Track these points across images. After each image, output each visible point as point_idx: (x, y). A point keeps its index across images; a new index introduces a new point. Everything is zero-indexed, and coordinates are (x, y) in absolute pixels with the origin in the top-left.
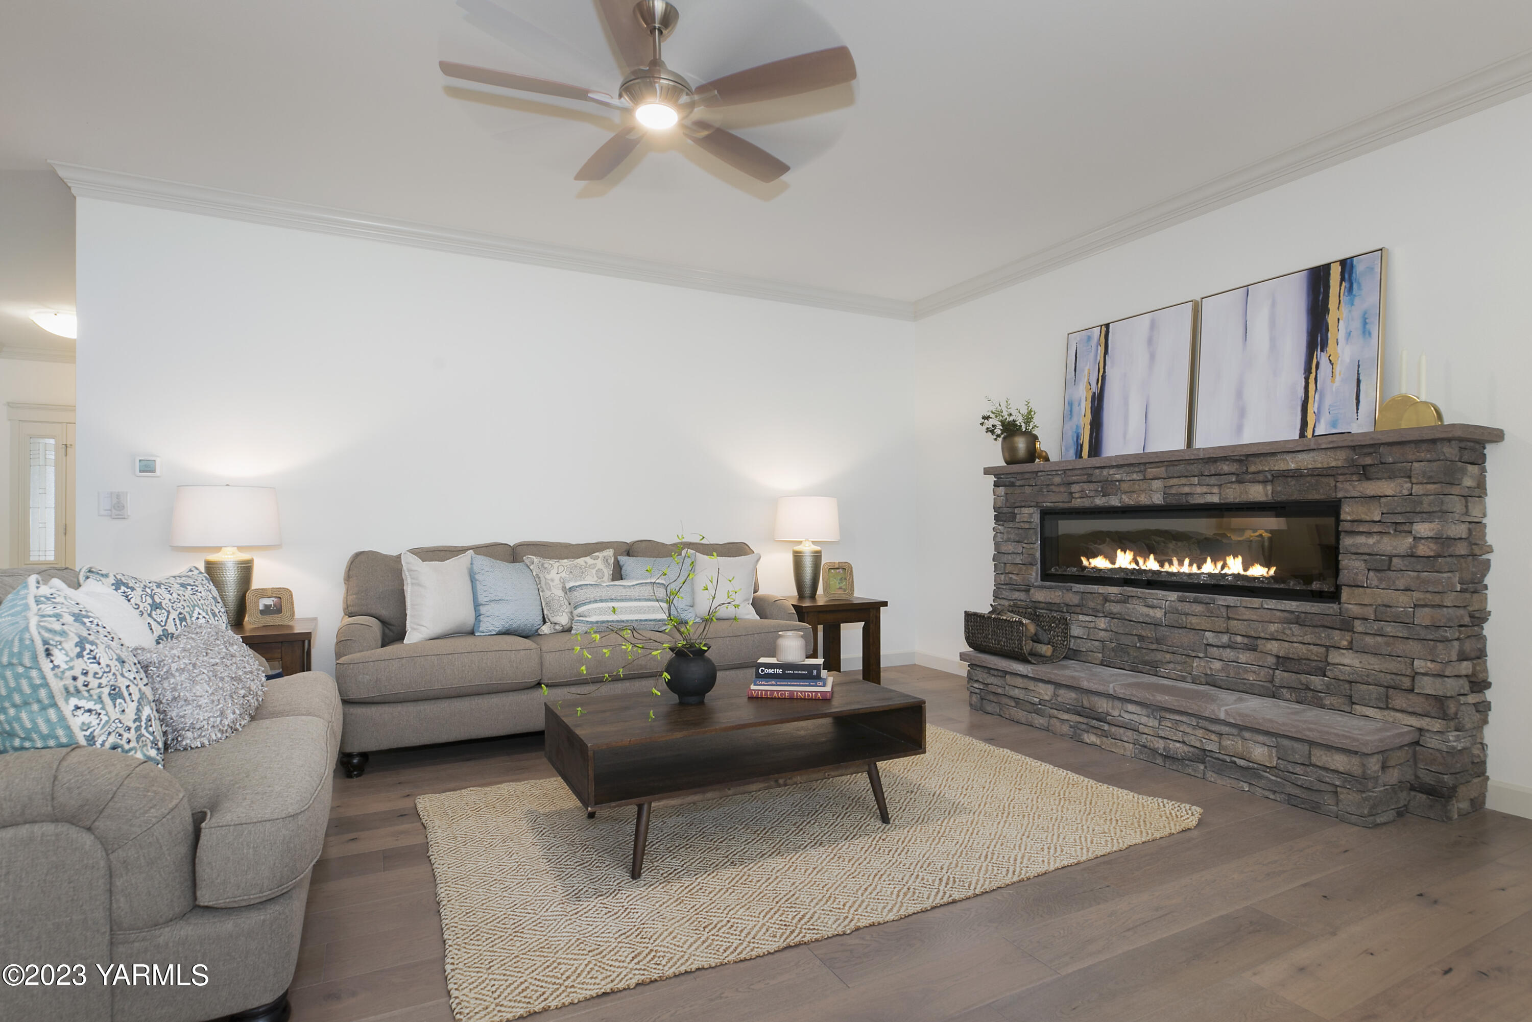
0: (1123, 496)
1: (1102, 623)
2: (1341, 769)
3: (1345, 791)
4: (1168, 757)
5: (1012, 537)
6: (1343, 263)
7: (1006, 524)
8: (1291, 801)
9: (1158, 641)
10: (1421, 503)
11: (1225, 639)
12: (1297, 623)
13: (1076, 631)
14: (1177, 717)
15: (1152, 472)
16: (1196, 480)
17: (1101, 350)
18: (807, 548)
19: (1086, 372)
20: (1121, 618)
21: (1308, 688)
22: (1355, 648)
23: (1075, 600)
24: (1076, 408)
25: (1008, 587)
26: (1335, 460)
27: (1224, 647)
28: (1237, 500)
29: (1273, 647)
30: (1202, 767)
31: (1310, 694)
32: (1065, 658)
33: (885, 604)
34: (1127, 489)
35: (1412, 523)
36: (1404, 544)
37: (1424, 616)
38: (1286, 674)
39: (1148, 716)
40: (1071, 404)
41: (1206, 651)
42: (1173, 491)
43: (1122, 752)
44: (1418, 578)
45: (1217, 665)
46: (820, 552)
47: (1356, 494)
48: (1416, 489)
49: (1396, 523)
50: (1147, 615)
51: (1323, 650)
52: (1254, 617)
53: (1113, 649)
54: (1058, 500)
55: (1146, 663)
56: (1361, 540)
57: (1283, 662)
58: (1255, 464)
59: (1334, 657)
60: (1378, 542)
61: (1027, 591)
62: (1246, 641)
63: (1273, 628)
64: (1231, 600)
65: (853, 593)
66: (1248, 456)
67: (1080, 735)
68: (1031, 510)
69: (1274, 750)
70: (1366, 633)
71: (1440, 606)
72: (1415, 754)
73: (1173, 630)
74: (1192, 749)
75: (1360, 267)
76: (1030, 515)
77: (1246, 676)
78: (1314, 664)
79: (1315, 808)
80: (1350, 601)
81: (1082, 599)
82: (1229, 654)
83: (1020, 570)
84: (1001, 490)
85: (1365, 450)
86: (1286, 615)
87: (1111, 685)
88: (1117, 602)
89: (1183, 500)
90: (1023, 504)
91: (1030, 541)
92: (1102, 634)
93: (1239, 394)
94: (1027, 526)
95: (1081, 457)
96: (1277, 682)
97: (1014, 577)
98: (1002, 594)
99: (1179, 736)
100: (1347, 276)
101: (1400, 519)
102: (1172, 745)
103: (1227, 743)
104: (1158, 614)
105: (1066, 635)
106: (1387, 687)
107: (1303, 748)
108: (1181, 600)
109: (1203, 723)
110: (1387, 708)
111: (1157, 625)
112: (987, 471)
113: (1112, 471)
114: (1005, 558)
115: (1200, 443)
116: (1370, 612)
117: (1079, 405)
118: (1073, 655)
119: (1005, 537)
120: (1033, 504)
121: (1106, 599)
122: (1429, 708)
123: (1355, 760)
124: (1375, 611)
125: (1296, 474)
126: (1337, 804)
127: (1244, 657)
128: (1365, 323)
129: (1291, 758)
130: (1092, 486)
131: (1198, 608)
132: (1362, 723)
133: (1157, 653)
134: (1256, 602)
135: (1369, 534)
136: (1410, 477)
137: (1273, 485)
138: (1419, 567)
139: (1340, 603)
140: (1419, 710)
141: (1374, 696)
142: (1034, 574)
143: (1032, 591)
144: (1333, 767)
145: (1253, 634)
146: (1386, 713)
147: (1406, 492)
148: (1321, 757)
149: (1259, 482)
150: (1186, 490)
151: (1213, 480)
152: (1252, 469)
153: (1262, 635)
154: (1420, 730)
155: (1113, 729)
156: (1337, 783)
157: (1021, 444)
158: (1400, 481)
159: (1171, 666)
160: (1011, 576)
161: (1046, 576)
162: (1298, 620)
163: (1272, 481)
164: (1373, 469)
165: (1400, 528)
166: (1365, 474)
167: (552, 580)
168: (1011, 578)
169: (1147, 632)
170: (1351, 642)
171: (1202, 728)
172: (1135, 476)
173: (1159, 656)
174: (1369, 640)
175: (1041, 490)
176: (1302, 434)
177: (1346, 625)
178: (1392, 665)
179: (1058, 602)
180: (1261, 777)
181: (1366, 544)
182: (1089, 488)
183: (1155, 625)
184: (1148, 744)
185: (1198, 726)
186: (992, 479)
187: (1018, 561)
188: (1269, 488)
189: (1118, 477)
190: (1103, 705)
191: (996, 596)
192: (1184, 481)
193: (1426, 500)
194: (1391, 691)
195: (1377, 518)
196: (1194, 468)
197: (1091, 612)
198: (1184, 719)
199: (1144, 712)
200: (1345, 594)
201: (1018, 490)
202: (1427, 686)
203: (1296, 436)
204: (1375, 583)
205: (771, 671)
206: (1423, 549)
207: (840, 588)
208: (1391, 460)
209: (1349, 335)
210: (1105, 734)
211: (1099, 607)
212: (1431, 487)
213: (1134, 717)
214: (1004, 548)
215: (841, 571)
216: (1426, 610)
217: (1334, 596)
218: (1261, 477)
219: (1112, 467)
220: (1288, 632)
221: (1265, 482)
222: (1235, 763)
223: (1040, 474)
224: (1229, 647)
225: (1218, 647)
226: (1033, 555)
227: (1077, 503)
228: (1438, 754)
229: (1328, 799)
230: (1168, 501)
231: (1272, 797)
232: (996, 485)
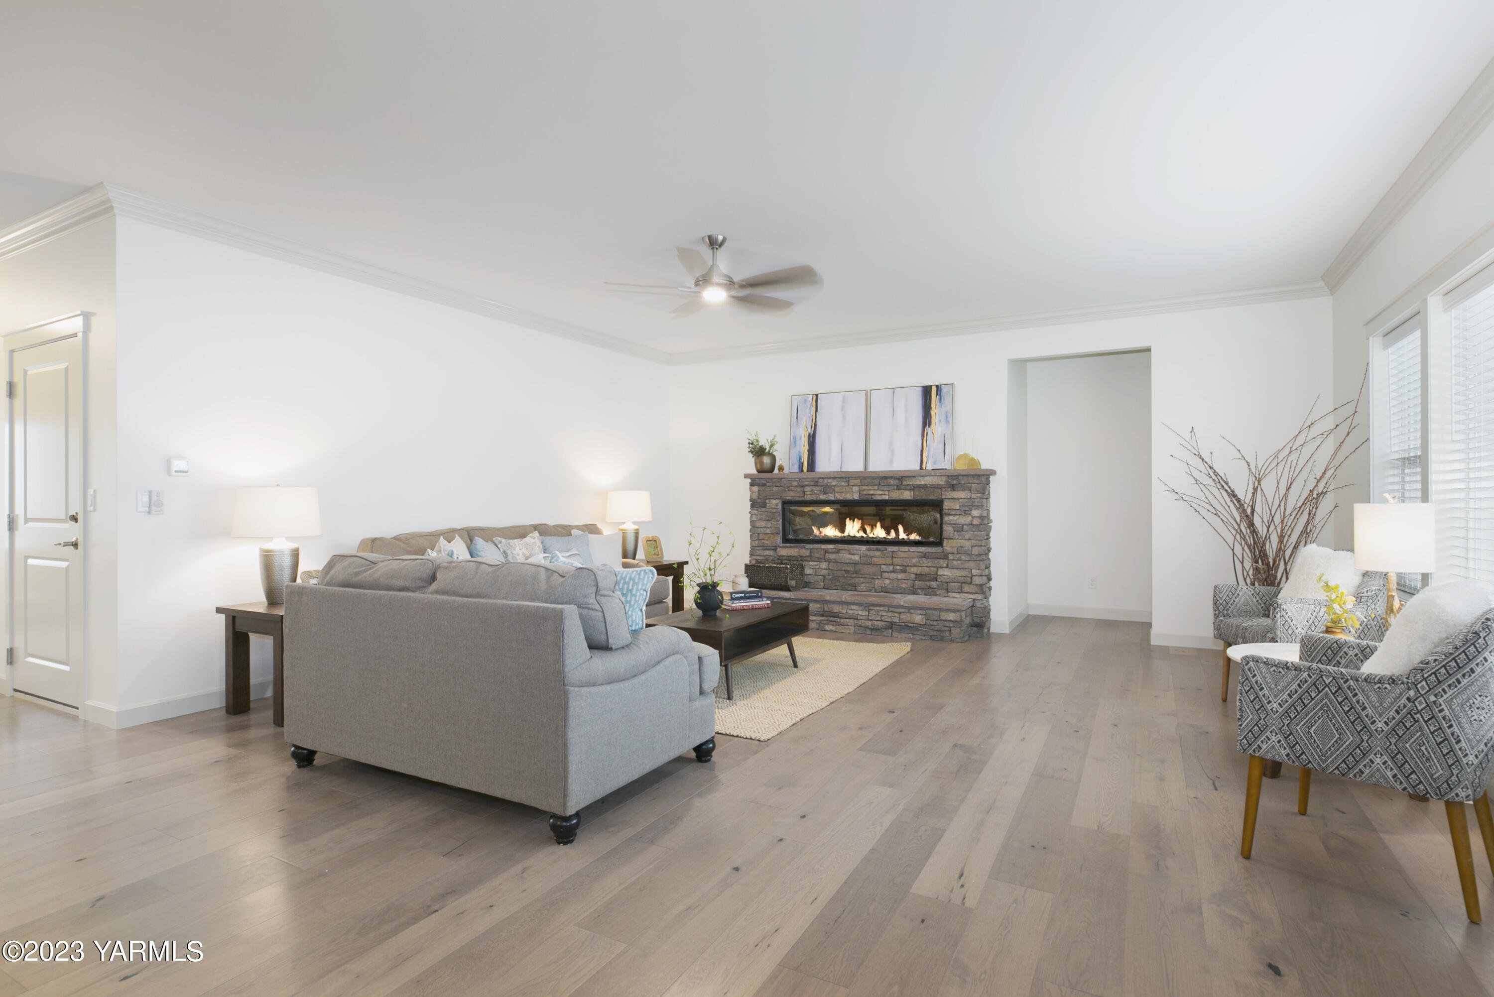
0: (836, 495)
1: (824, 565)
2: (952, 619)
3: (954, 628)
4: (874, 629)
5: (764, 517)
6: (937, 386)
7: (759, 510)
8: (932, 638)
9: (856, 572)
10: (975, 502)
11: (891, 568)
12: (925, 557)
13: (808, 571)
14: (878, 608)
15: (852, 482)
16: (876, 487)
17: (814, 409)
18: (630, 527)
19: (804, 421)
20: (836, 562)
21: (930, 587)
22: (949, 567)
23: (807, 553)
24: (798, 442)
25: (760, 548)
26: (941, 481)
27: (891, 572)
28: (897, 498)
29: (914, 570)
30: (890, 631)
31: (930, 590)
32: (803, 587)
33: (687, 563)
34: (838, 491)
35: (971, 510)
36: (968, 519)
37: (975, 551)
38: (920, 582)
39: (862, 610)
40: (795, 438)
41: (881, 576)
42: (865, 493)
43: (848, 632)
44: (973, 534)
45: (887, 582)
46: (637, 530)
47: (950, 497)
48: (973, 496)
49: (965, 510)
50: (851, 559)
51: (935, 569)
52: (906, 556)
53: (830, 580)
54: (796, 495)
55: (849, 585)
56: (951, 518)
57: (919, 576)
58: (906, 480)
59: (941, 572)
60: (959, 518)
61: (775, 550)
62: (901, 568)
63: (914, 560)
64: (895, 548)
65: (663, 557)
66: (902, 477)
67: (823, 627)
68: (777, 501)
69: (924, 616)
70: (954, 560)
71: (981, 546)
72: (972, 610)
73: (864, 566)
74: (886, 623)
75: (944, 390)
76: (775, 504)
77: (901, 586)
78: (932, 576)
79: (942, 639)
80: (948, 546)
81: (811, 552)
82: (893, 575)
83: (770, 537)
84: (756, 488)
85: (954, 477)
86: (920, 554)
87: (844, 597)
88: (833, 553)
89: (870, 498)
90: (772, 497)
91: (776, 519)
92: (824, 571)
93: (891, 444)
94: (774, 511)
95: (802, 471)
96: (916, 586)
97: (765, 542)
98: (756, 552)
99: (879, 618)
100: (939, 393)
101: (967, 509)
102: (876, 623)
103: (903, 616)
104: (857, 558)
105: (802, 574)
106: (962, 583)
107: (936, 613)
108: (869, 550)
109: (891, 609)
110: (962, 592)
111: (855, 564)
112: (746, 476)
113: (829, 481)
114: (759, 531)
115: (872, 468)
116: (955, 550)
117: (800, 439)
118: (807, 585)
119: (759, 517)
120: (778, 497)
121: (826, 551)
122: (977, 590)
123: (958, 614)
124: (957, 550)
125: (924, 487)
126: (950, 636)
127: (900, 576)
128: (947, 417)
129: (932, 619)
130: (818, 488)
131: (878, 553)
132: (952, 599)
133: (855, 579)
134: (906, 549)
135: (955, 515)
136: (970, 490)
137: (914, 492)
138: (973, 530)
139: (942, 547)
140: (974, 591)
141: (957, 587)
142: (779, 539)
143: (778, 549)
144: (949, 619)
145: (905, 564)
146: (961, 594)
147: (969, 497)
148: (945, 616)
149: (907, 490)
150: (872, 492)
151: (886, 488)
152: (905, 483)
153: (910, 564)
154: (974, 600)
155: (843, 620)
156: (951, 625)
157: (766, 460)
158: (967, 492)
159: (863, 585)
160: (763, 541)
161: (786, 540)
162: (925, 556)
163: (913, 490)
164: (956, 486)
165: (966, 513)
166: (953, 488)
167: (518, 555)
168: (764, 543)
169: (850, 568)
170: (947, 565)
171: (890, 612)
172: (843, 484)
173: (857, 580)
174: (955, 563)
175: (784, 489)
176: (921, 468)
177: (945, 557)
178: (964, 573)
179: (796, 555)
180: (919, 630)
181: (953, 520)
182: (816, 489)
183: (854, 564)
184: (863, 625)
185: (889, 611)
186: (749, 480)
187: (768, 531)
188: (912, 493)
189: (834, 484)
190: (836, 608)
191: (751, 555)
192: (870, 487)
193: (977, 500)
194: (963, 584)
195: (958, 508)
196: (876, 481)
197: (817, 559)
198: (882, 608)
199: (861, 608)
200: (945, 542)
201: (768, 489)
202: (977, 580)
203: (919, 468)
204: (957, 537)
205: (738, 595)
206: (976, 522)
207: (655, 554)
208: (963, 482)
209: (940, 421)
210: (839, 624)
211: (822, 557)
212: (978, 495)
213: (855, 612)
214: (758, 524)
215: (653, 542)
216: (976, 548)
217: (939, 544)
218: (909, 488)
219: (830, 478)
220: (921, 562)
221: (910, 490)
222: (907, 626)
223: (783, 480)
224: (893, 572)
225: (888, 572)
226: (778, 528)
227: (808, 497)
228: (980, 609)
229: (947, 634)
230: (862, 498)
231: (924, 638)
232: (752, 485)
